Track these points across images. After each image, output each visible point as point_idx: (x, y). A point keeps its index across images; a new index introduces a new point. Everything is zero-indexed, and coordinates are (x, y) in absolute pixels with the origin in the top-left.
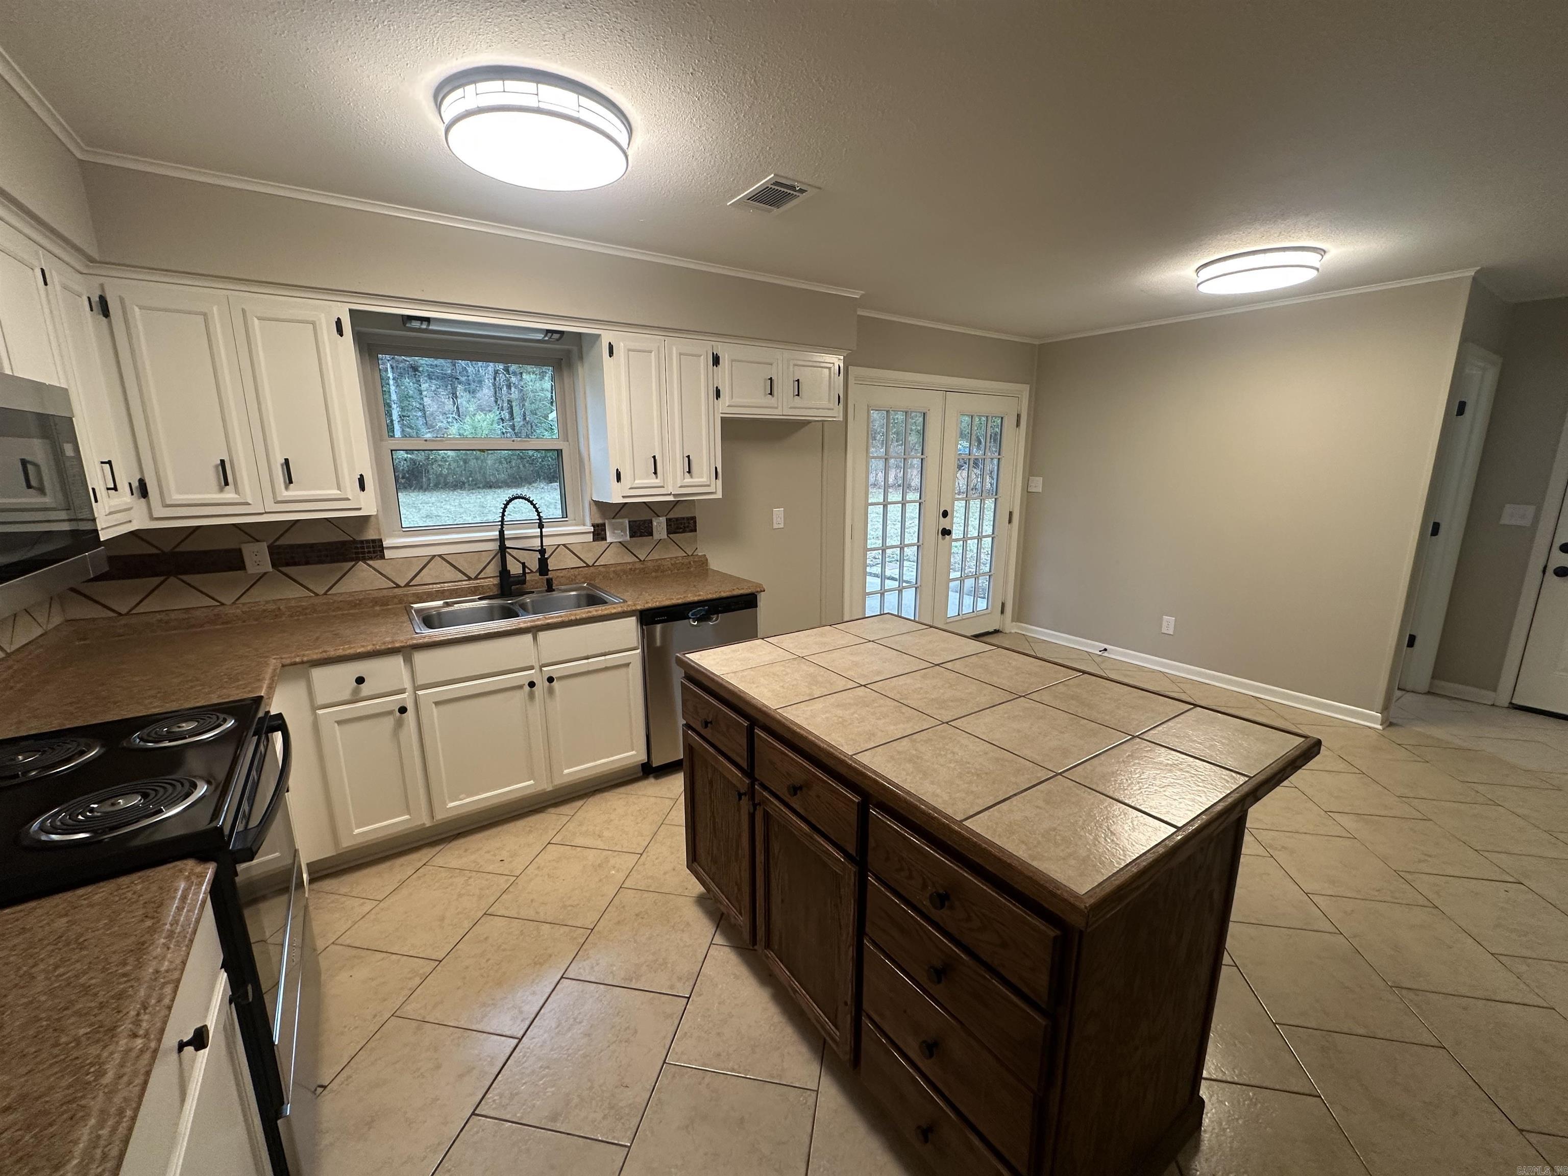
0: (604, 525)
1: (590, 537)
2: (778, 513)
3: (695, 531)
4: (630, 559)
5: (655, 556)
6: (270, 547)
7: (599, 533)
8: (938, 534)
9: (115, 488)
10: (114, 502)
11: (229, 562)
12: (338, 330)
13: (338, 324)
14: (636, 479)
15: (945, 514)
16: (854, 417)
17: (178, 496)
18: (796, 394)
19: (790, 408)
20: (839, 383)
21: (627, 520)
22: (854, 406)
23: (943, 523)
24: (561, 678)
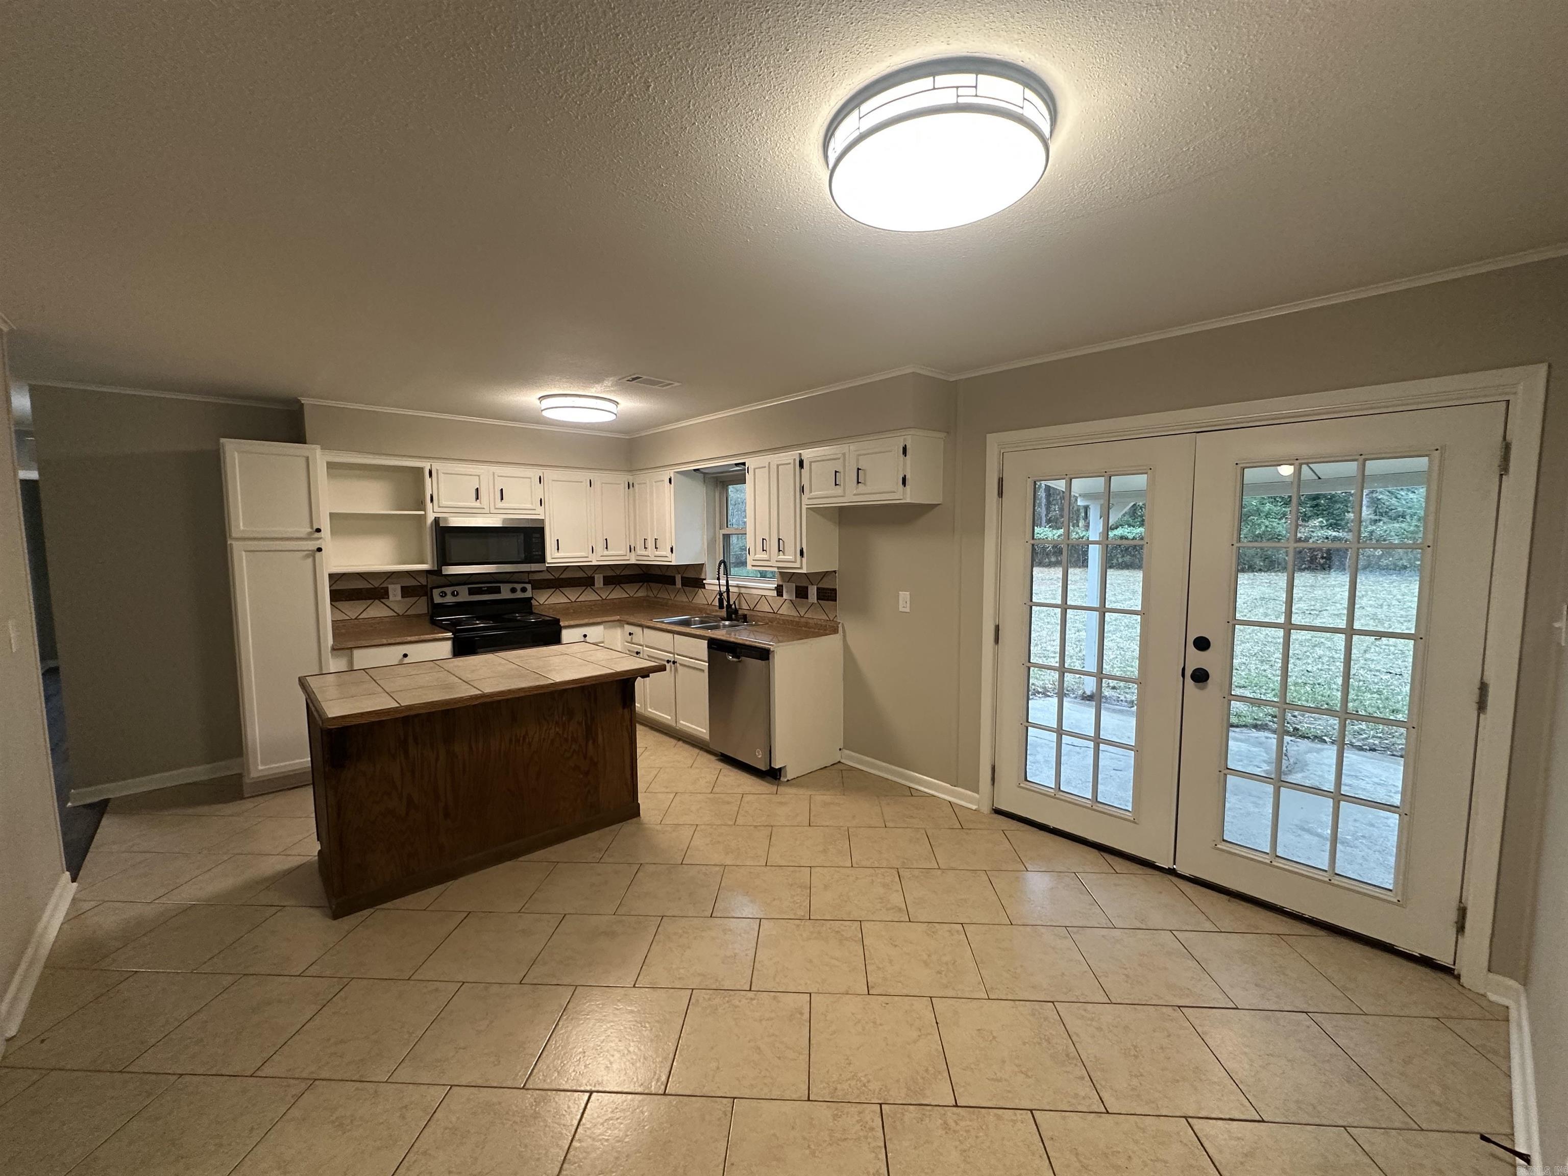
0: (782, 586)
1: (775, 593)
2: (904, 597)
3: (836, 601)
4: (795, 614)
5: (809, 615)
6: (682, 577)
7: (779, 590)
8: (1183, 675)
9: (607, 548)
10: (606, 553)
11: (671, 581)
12: (670, 482)
13: (670, 480)
14: (755, 554)
15: (1202, 644)
16: (1000, 494)
17: (639, 552)
18: (858, 482)
19: (855, 495)
20: (905, 464)
21: (794, 585)
22: (1001, 481)
23: (1197, 659)
24: (681, 665)
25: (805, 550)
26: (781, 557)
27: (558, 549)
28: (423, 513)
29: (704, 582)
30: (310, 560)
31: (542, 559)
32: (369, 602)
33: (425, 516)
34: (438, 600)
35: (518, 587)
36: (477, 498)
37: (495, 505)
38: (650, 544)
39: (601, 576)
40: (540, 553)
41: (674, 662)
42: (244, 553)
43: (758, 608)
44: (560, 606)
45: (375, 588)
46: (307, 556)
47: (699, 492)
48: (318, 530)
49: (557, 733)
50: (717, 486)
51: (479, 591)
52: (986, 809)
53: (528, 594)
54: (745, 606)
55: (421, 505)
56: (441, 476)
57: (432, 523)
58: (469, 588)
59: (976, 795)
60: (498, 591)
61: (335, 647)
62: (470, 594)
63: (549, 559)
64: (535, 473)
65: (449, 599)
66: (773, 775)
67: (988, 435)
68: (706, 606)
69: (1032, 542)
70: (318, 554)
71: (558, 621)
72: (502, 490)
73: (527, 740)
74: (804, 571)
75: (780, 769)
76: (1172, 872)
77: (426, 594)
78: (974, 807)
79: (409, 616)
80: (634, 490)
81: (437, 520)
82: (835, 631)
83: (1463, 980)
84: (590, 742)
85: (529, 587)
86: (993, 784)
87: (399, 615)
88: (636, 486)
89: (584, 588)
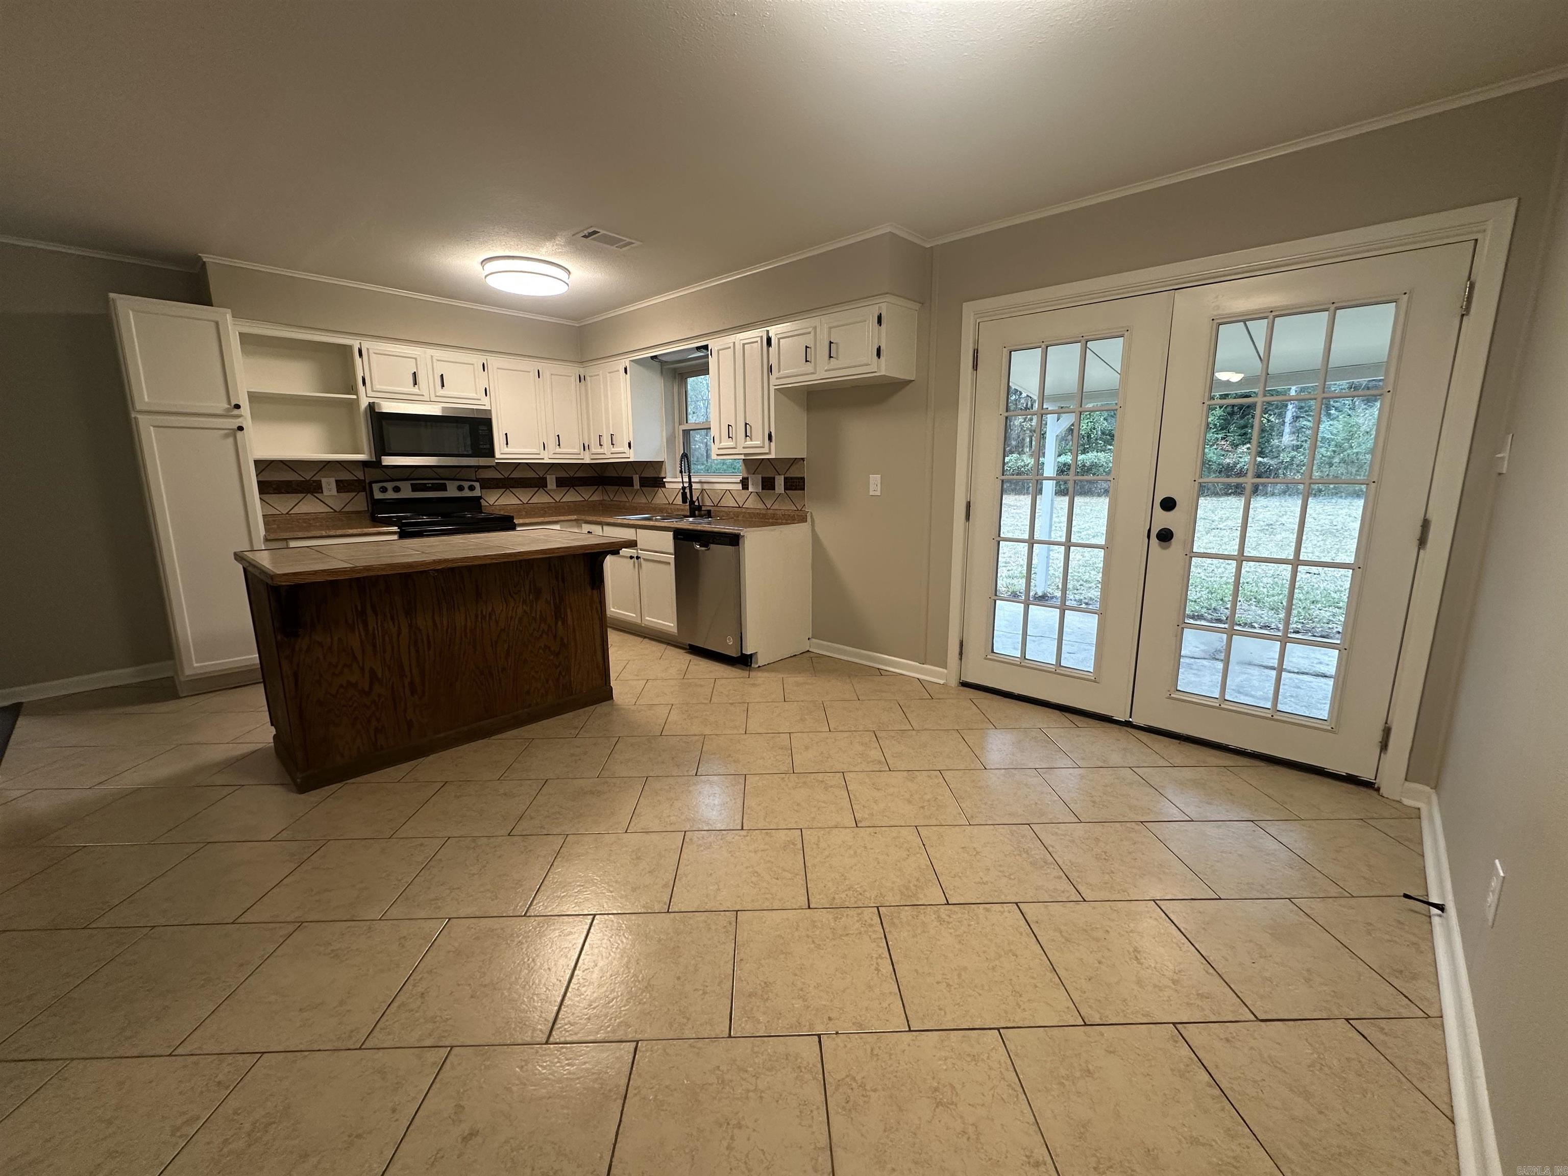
0: (748, 478)
1: (740, 487)
2: (875, 480)
3: (804, 489)
4: (761, 506)
5: (776, 507)
6: (639, 475)
7: (745, 483)
8: (1149, 537)
9: (559, 445)
10: (558, 450)
11: (629, 482)
12: (626, 372)
13: (626, 369)
14: (721, 443)
15: (1168, 504)
16: (975, 367)
17: (593, 450)
18: (830, 357)
19: (826, 371)
20: (879, 333)
21: (760, 476)
22: (976, 352)
23: (1163, 520)
24: (644, 559)
25: (773, 434)
26: (749, 443)
27: (507, 444)
28: (355, 397)
29: (664, 480)
30: (231, 440)
31: (491, 453)
32: (301, 496)
33: (358, 399)
34: (378, 495)
35: (466, 484)
36: (415, 384)
37: (435, 392)
38: (606, 440)
39: (554, 477)
40: (488, 446)
41: (638, 558)
42: (152, 428)
43: (722, 503)
44: (511, 507)
45: (307, 481)
46: (226, 436)
47: (656, 385)
48: (237, 407)
49: (525, 611)
50: (675, 378)
51: (424, 488)
52: (953, 682)
53: (477, 493)
54: (708, 502)
55: (353, 390)
56: (373, 356)
57: (366, 408)
58: (411, 484)
59: (945, 671)
60: (443, 488)
61: (269, 538)
62: (413, 490)
63: (498, 455)
64: (477, 359)
65: (391, 495)
66: (744, 661)
67: (965, 305)
68: (667, 506)
69: (1006, 414)
70: (239, 434)
71: (512, 518)
72: (442, 376)
73: (493, 617)
74: (772, 456)
75: (751, 655)
76: (1128, 724)
77: (364, 490)
78: (942, 682)
79: (348, 513)
80: (586, 386)
81: (371, 406)
82: (803, 519)
83: (1381, 791)
84: (560, 623)
85: (477, 485)
86: (961, 659)
87: (335, 511)
88: (588, 378)
89: (537, 489)
